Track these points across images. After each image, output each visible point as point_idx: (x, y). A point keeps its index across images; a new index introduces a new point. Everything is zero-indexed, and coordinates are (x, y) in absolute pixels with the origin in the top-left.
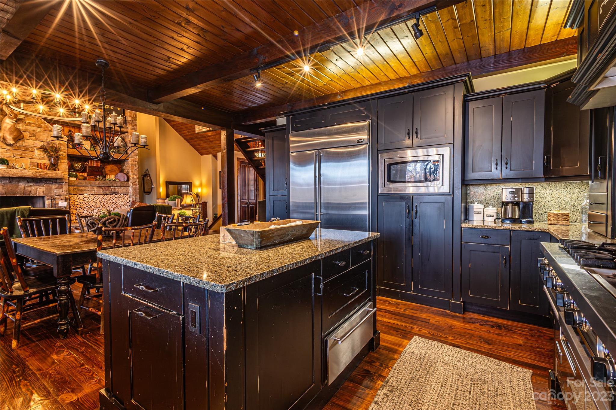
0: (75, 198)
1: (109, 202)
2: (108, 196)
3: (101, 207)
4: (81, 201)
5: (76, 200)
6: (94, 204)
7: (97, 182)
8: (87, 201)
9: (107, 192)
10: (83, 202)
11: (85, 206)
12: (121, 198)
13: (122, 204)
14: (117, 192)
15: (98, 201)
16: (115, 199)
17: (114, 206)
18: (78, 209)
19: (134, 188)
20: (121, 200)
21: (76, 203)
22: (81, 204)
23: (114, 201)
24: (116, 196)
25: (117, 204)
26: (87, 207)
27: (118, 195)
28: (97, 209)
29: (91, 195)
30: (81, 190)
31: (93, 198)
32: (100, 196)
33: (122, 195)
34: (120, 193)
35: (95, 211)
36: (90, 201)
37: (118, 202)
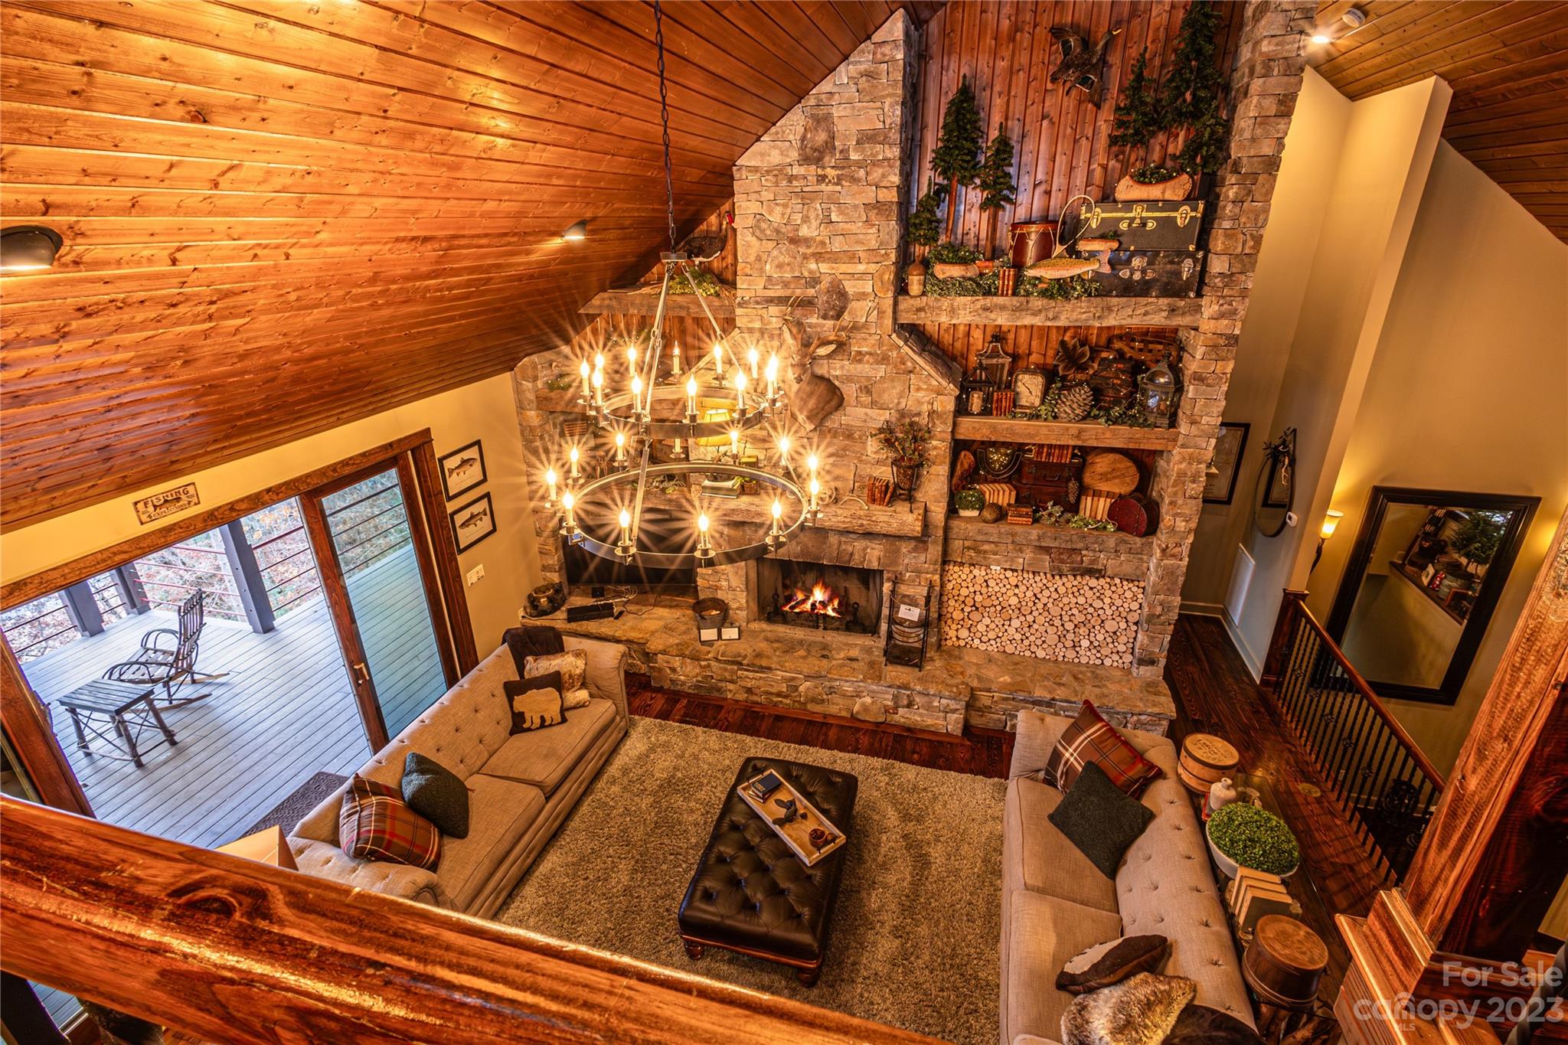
0: (964, 577)
1: (1065, 600)
2: (1065, 580)
3: (1035, 613)
4: (977, 588)
5: (964, 584)
6: (1014, 601)
7: (1034, 532)
8: (997, 589)
9: (1065, 568)
10: (984, 590)
11: (988, 603)
12: (1108, 593)
13: (1109, 612)
14: (1100, 571)
15: (1029, 594)
16: (1089, 594)
17: (1080, 618)
18: (967, 609)
19: (1166, 567)
20: (1107, 601)
21: (964, 592)
22: (979, 598)
23: (1081, 600)
24: (1093, 582)
25: (1091, 610)
26: (993, 609)
27: (1102, 581)
28: (1022, 618)
29: (1009, 574)
30: (985, 552)
31: (1013, 581)
32: (1037, 578)
33: (1117, 581)
34: (1109, 573)
35: (1016, 623)
36: (1004, 590)
37: (1098, 604)
